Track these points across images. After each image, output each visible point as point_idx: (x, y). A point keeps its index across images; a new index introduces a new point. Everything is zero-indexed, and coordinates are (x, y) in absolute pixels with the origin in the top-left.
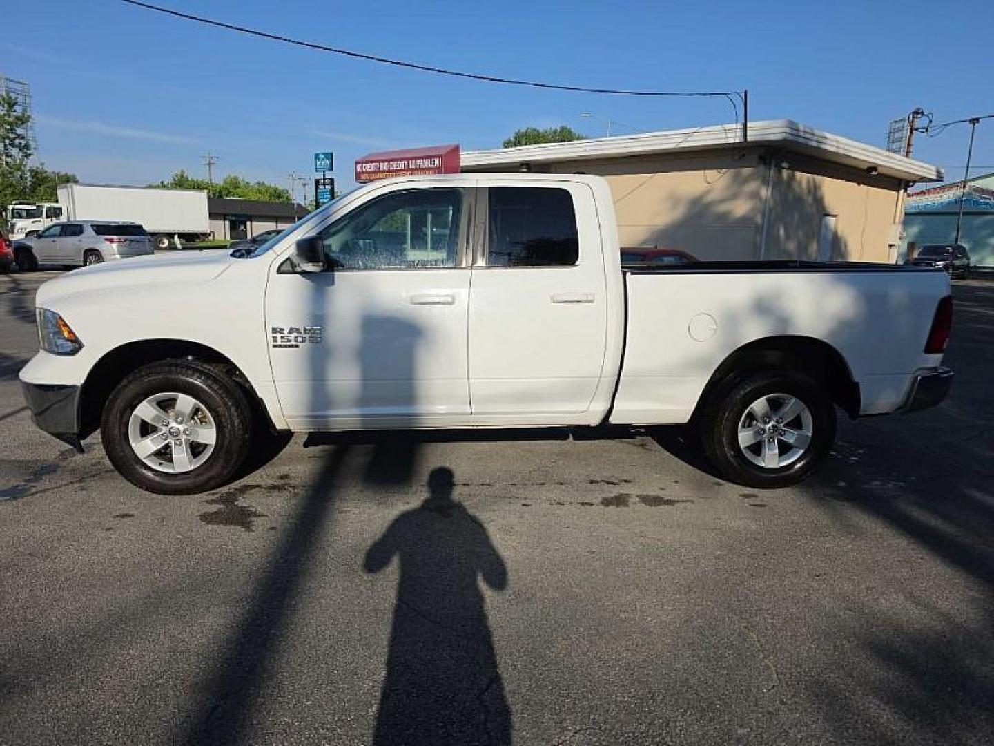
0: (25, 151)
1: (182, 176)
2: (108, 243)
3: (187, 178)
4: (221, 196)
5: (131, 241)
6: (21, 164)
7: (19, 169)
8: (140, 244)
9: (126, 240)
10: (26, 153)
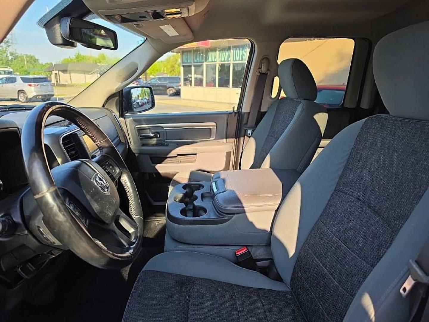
0: (7, 44)
1: (78, 54)
2: (29, 87)
3: (81, 54)
4: (96, 63)
5: (41, 85)
6: (6, 50)
7: (5, 52)
8: (46, 87)
9: (38, 85)
10: (8, 45)
